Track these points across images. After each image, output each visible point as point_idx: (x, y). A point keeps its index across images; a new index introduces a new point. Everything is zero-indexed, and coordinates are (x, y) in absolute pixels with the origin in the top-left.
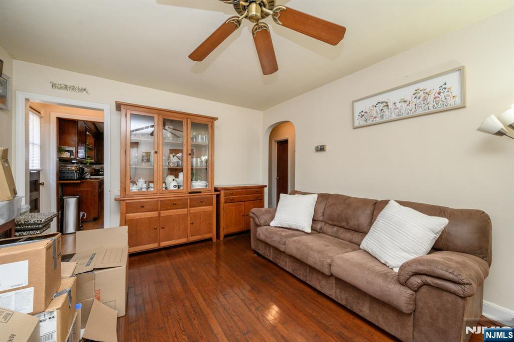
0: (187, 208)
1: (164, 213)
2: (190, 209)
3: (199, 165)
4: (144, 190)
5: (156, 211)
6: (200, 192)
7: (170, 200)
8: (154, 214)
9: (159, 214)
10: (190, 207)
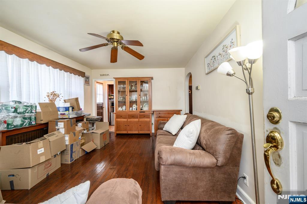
0: (138, 118)
1: (129, 120)
2: (140, 119)
3: (145, 99)
4: (124, 110)
5: (126, 118)
6: (144, 112)
7: (132, 115)
8: (125, 120)
9: (127, 120)
10: (139, 118)
